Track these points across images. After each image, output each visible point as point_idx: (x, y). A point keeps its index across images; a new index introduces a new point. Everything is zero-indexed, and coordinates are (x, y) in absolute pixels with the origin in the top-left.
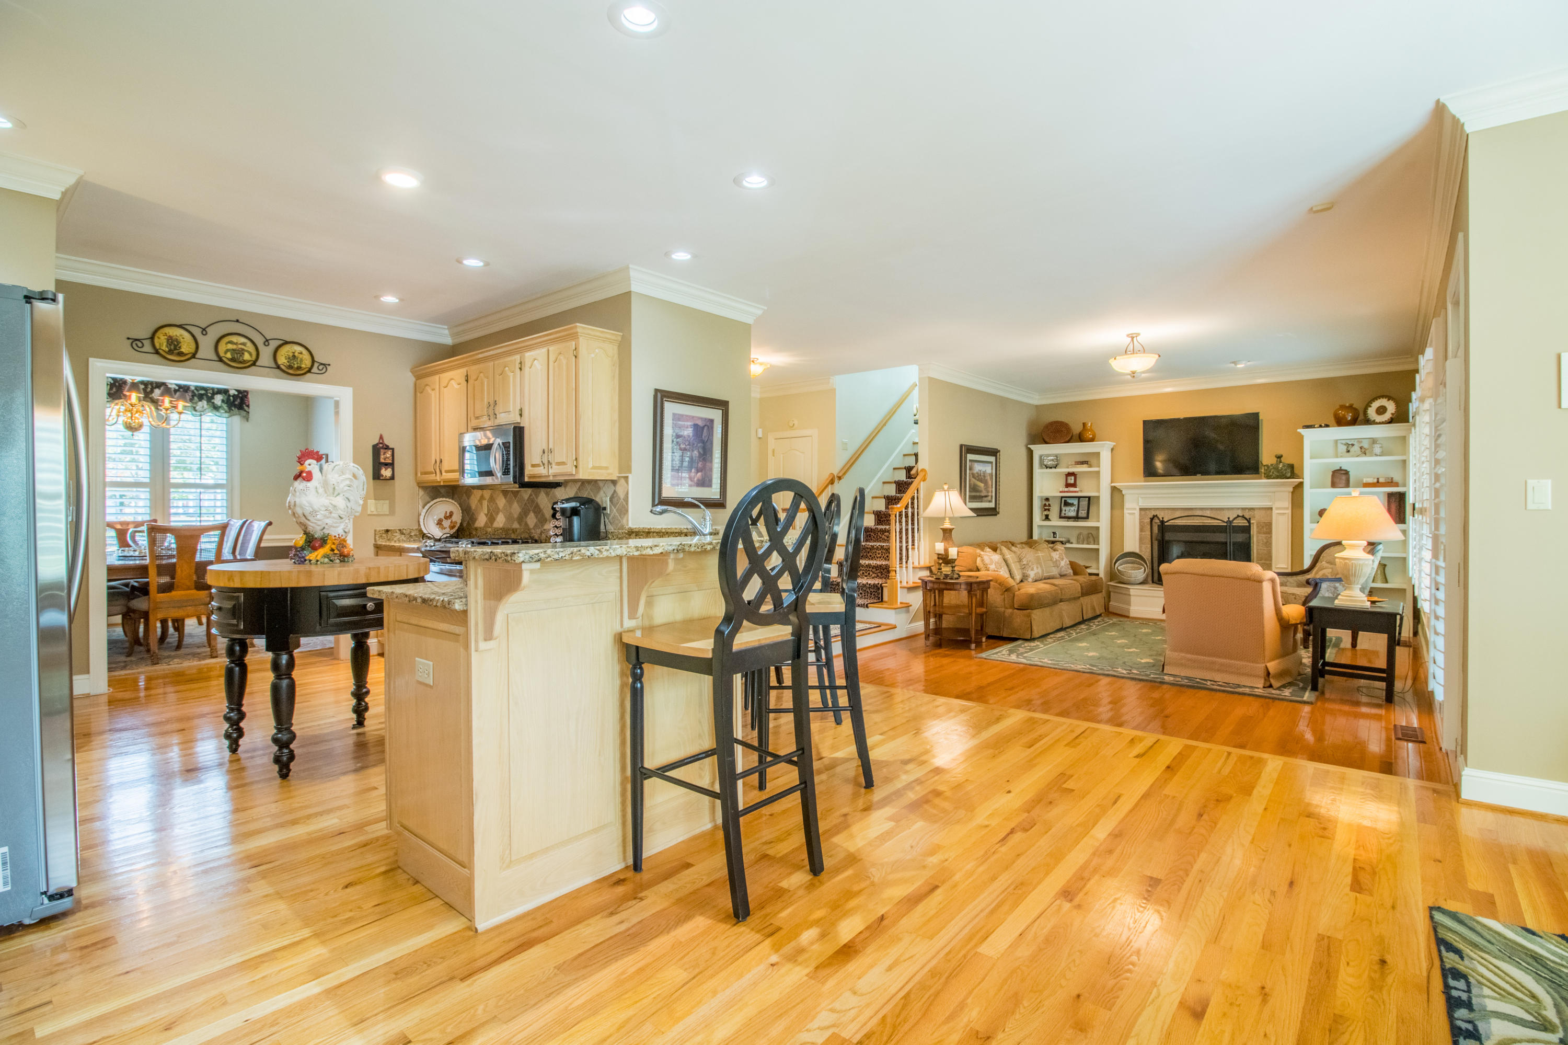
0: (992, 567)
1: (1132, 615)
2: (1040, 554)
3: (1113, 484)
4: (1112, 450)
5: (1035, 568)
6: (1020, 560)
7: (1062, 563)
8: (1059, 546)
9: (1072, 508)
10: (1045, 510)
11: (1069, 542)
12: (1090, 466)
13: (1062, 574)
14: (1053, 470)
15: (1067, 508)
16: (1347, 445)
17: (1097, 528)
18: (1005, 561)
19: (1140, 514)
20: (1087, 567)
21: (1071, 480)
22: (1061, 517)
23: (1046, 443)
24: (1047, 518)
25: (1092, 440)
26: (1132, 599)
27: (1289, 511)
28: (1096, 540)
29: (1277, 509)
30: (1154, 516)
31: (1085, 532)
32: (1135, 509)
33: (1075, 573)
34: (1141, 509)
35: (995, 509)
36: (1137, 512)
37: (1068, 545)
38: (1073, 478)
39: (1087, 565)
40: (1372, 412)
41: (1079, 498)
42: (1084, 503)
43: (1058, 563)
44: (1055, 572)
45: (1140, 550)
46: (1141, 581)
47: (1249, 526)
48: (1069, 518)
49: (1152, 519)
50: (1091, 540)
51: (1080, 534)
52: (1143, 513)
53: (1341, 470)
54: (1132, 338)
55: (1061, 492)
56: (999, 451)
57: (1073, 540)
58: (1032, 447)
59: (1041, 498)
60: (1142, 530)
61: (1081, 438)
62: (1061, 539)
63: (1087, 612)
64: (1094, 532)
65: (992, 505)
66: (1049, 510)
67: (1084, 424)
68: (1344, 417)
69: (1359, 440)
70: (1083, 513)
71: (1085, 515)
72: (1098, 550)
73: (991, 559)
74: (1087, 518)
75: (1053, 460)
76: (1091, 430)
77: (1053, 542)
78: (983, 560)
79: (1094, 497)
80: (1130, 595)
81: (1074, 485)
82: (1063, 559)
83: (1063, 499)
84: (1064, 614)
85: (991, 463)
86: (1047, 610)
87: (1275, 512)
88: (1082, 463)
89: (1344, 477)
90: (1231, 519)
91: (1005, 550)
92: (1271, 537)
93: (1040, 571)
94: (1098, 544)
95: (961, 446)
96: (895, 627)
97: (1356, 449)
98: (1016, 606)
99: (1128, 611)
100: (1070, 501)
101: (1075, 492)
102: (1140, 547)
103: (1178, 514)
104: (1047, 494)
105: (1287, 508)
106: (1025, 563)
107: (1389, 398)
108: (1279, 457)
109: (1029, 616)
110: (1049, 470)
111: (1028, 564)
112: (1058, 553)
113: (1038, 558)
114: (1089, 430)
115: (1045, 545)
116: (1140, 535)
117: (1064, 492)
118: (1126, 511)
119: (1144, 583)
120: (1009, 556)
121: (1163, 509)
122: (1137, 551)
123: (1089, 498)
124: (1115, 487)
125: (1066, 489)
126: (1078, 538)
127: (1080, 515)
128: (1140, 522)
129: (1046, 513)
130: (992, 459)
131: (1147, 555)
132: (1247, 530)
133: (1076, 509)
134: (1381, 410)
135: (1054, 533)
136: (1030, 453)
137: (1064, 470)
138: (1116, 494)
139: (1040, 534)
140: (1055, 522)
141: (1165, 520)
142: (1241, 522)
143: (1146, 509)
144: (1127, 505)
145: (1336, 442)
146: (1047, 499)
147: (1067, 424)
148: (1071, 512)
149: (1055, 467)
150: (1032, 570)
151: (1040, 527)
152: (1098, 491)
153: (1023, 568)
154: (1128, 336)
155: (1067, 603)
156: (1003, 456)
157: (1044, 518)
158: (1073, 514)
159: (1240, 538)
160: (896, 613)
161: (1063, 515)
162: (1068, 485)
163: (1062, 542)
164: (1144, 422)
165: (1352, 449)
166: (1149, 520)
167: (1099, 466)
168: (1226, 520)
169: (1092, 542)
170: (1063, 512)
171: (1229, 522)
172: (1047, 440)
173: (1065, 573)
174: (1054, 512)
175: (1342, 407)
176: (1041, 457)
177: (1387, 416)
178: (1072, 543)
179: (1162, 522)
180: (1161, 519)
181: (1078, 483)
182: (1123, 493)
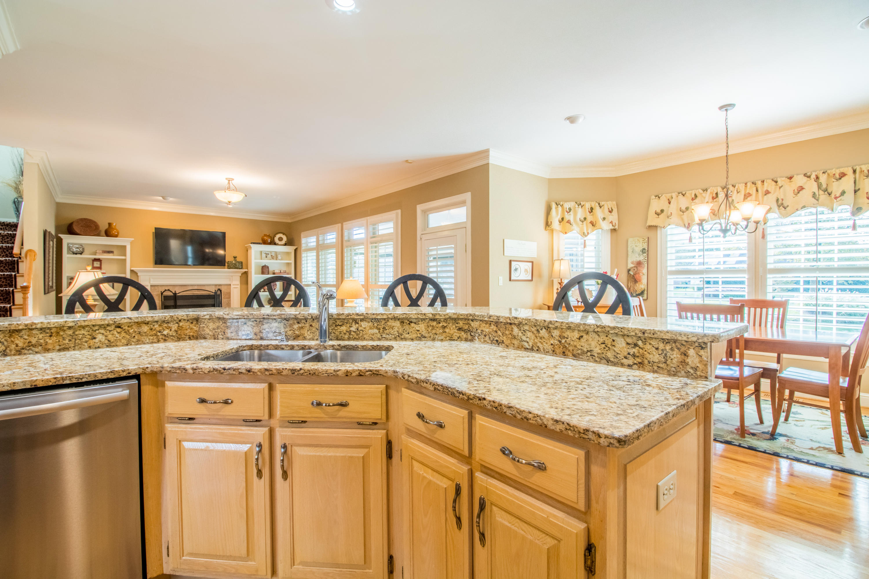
3: (132, 269)
4: (131, 244)
12: (117, 255)
14: (79, 256)
16: (266, 253)
21: (95, 264)
23: (76, 234)
25: (116, 236)
27: (239, 286)
29: (233, 285)
30: (166, 290)
34: (151, 286)
35: (52, 287)
38: (98, 263)
40: (276, 240)
49: (162, 293)
52: (153, 288)
53: (265, 266)
54: (229, 181)
58: (61, 236)
59: (68, 277)
61: (108, 234)
67: (110, 224)
68: (267, 240)
69: (271, 252)
75: (80, 248)
76: (115, 229)
81: (99, 268)
87: (232, 286)
88: (108, 252)
89: (267, 269)
90: (216, 291)
92: (230, 300)
97: (269, 256)
105: (238, 285)
107: (284, 234)
108: (235, 258)
110: (75, 256)
114: (113, 229)
124: (134, 271)
132: (220, 295)
134: (281, 239)
136: (60, 241)
137: (90, 256)
141: (177, 292)
142: (218, 293)
143: (155, 286)
145: (261, 252)
147: (95, 222)
149: (81, 254)
152: (124, 273)
154: (226, 179)
162: (94, 268)
164: (156, 229)
165: (268, 256)
166: (159, 293)
167: (125, 256)
168: (214, 291)
172: (78, 232)
175: (265, 235)
176: (68, 244)
177: (283, 242)
179: (175, 294)
180: (174, 292)
181: (103, 267)
182: (139, 274)
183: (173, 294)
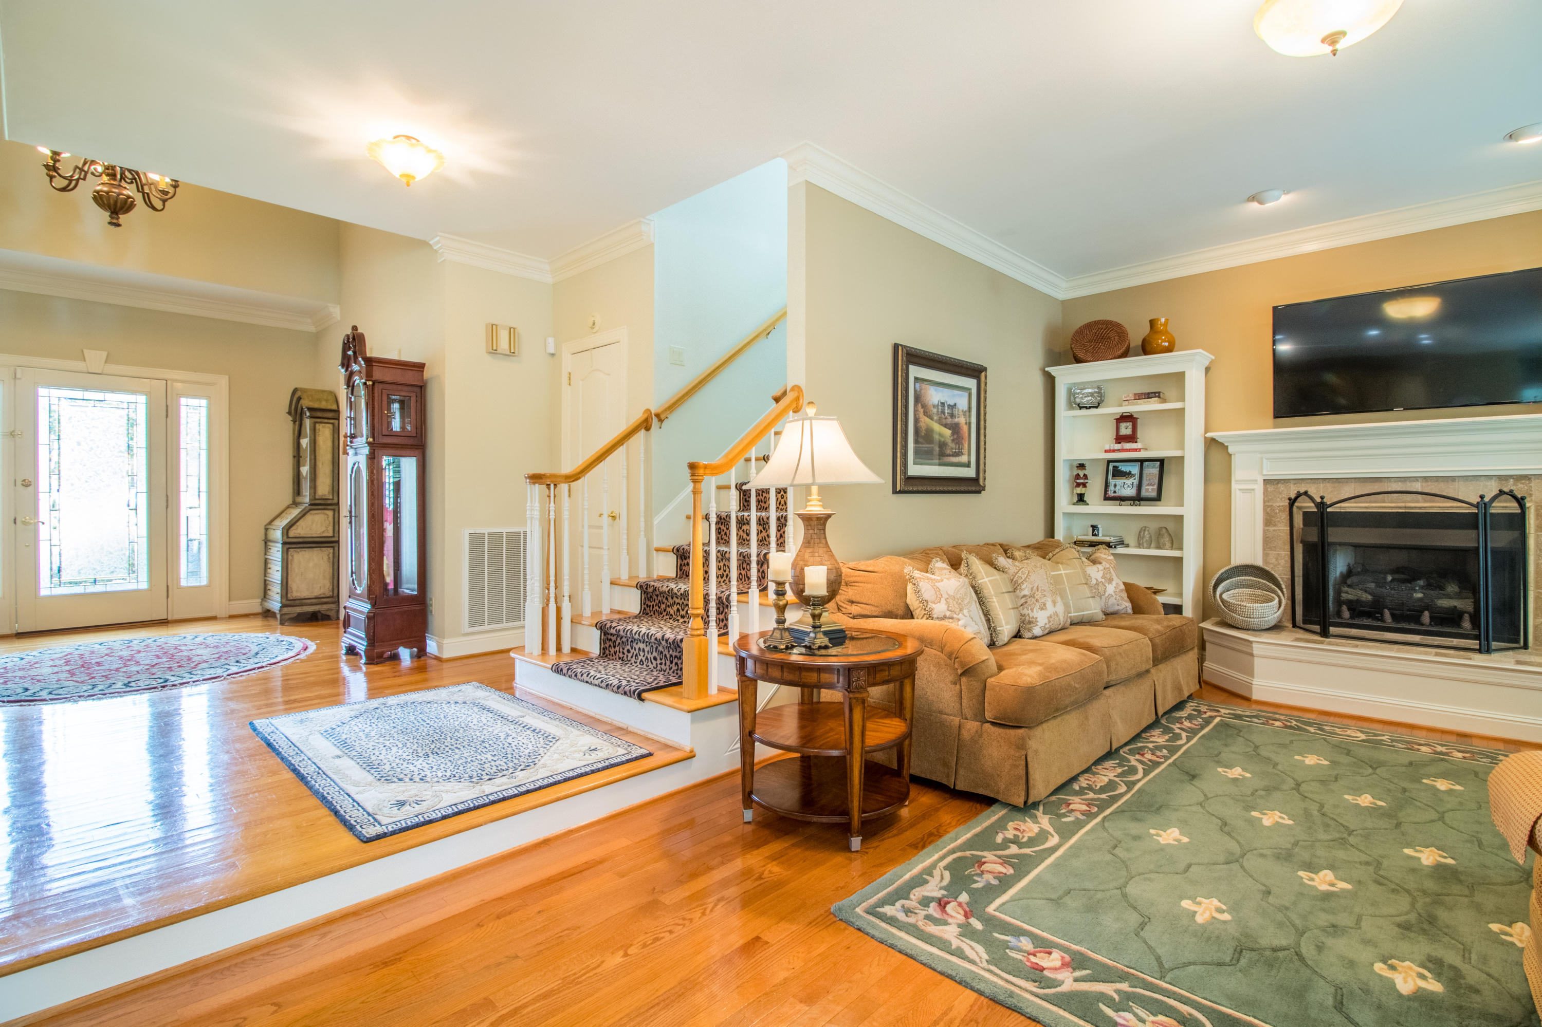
0: (939, 608)
1: (1256, 696)
2: (1062, 571)
3: (1209, 435)
4: (1207, 370)
5: (1049, 604)
6: (1015, 586)
7: (1110, 589)
8: (1103, 554)
9: (1129, 482)
10: (1078, 485)
11: (1121, 543)
12: (1165, 401)
13: (1111, 610)
14: (1093, 411)
15: (1120, 481)
17: (1179, 519)
18: (977, 591)
19: (1265, 492)
20: (1157, 592)
21: (1126, 429)
22: (1107, 498)
23: (1078, 361)
24: (1081, 499)
25: (1169, 350)
26: (1258, 662)
28: (1176, 541)
30: (1299, 495)
31: (1153, 526)
32: (1255, 481)
33: (1138, 609)
34: (1266, 482)
35: (975, 480)
36: (1259, 488)
37: (1120, 550)
38: (1129, 425)
39: (1157, 586)
41: (1142, 461)
42: (1152, 471)
43: (1101, 588)
44: (1094, 609)
45: (1265, 561)
46: (1272, 624)
47: (1522, 516)
48: (1122, 499)
49: (1292, 502)
50: (1166, 539)
51: (1143, 529)
52: (1271, 488)
55: (1106, 451)
56: (985, 369)
57: (1131, 539)
58: (1053, 370)
59: (1070, 462)
60: (1269, 521)
61: (1146, 349)
62: (1107, 539)
63: (1164, 698)
64: (1171, 526)
65: (970, 473)
66: (1084, 485)
67: (1152, 323)
70: (1149, 490)
71: (1154, 494)
72: (1179, 560)
73: (937, 590)
74: (1158, 498)
75: (1092, 394)
76: (1166, 332)
77: (1092, 544)
78: (917, 592)
79: (1171, 458)
80: (1252, 655)
81: (1132, 438)
82: (1110, 581)
83: (1111, 465)
84: (1116, 717)
85: (968, 390)
86: (1072, 720)
88: (1149, 396)
90: (1486, 499)
91: (977, 565)
93: (1060, 608)
94: (1180, 548)
95: (896, 347)
96: (691, 756)
98: (988, 715)
99: (1249, 686)
100: (1124, 468)
101: (1135, 450)
102: (1265, 556)
103: (1348, 491)
104: (1082, 455)
106: (1026, 592)
109: (1021, 745)
110: (1084, 412)
111: (1032, 596)
112: (1100, 567)
113: (1057, 580)
114: (1160, 332)
115: (1073, 552)
116: (1265, 532)
117: (1114, 451)
118: (1234, 486)
119: (1276, 628)
120: (986, 577)
121: (1315, 480)
122: (1259, 562)
123: (1162, 461)
124: (1213, 440)
125: (1118, 446)
126: (1140, 537)
127: (1144, 494)
128: (1265, 507)
129: (1079, 490)
130: (971, 383)
131: (1281, 571)
132: (1518, 522)
133: (1136, 482)
135: (1094, 527)
136: (1050, 381)
137: (1113, 410)
138: (1216, 455)
139: (1069, 529)
140: (1096, 506)
141: (1328, 501)
142: (1508, 506)
143: (1278, 481)
144: (1238, 473)
146: (1082, 466)
147: (1118, 325)
148: (1126, 488)
149: (1096, 407)
150: (1043, 607)
151: (1068, 515)
152: (1182, 446)
153: (1021, 604)
155: (1122, 688)
156: (991, 377)
157: (1076, 499)
158: (1130, 492)
159: (1501, 539)
160: (693, 721)
161: (1111, 493)
162: (1120, 439)
163: (1109, 545)
164: (1275, 309)
166: (1287, 503)
167: (1182, 399)
168: (1475, 499)
169: (1168, 545)
170: (1111, 488)
171: (1484, 505)
172: (1081, 355)
173: (1116, 608)
174: (1094, 490)
176: (1069, 388)
178: (1127, 546)
179: (1322, 505)
180: (1319, 500)
181: (1139, 434)
182: (1230, 450)
183: (1318, 505)
